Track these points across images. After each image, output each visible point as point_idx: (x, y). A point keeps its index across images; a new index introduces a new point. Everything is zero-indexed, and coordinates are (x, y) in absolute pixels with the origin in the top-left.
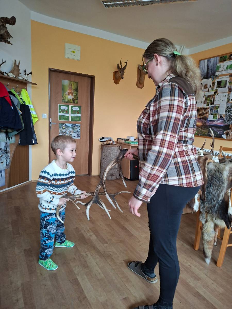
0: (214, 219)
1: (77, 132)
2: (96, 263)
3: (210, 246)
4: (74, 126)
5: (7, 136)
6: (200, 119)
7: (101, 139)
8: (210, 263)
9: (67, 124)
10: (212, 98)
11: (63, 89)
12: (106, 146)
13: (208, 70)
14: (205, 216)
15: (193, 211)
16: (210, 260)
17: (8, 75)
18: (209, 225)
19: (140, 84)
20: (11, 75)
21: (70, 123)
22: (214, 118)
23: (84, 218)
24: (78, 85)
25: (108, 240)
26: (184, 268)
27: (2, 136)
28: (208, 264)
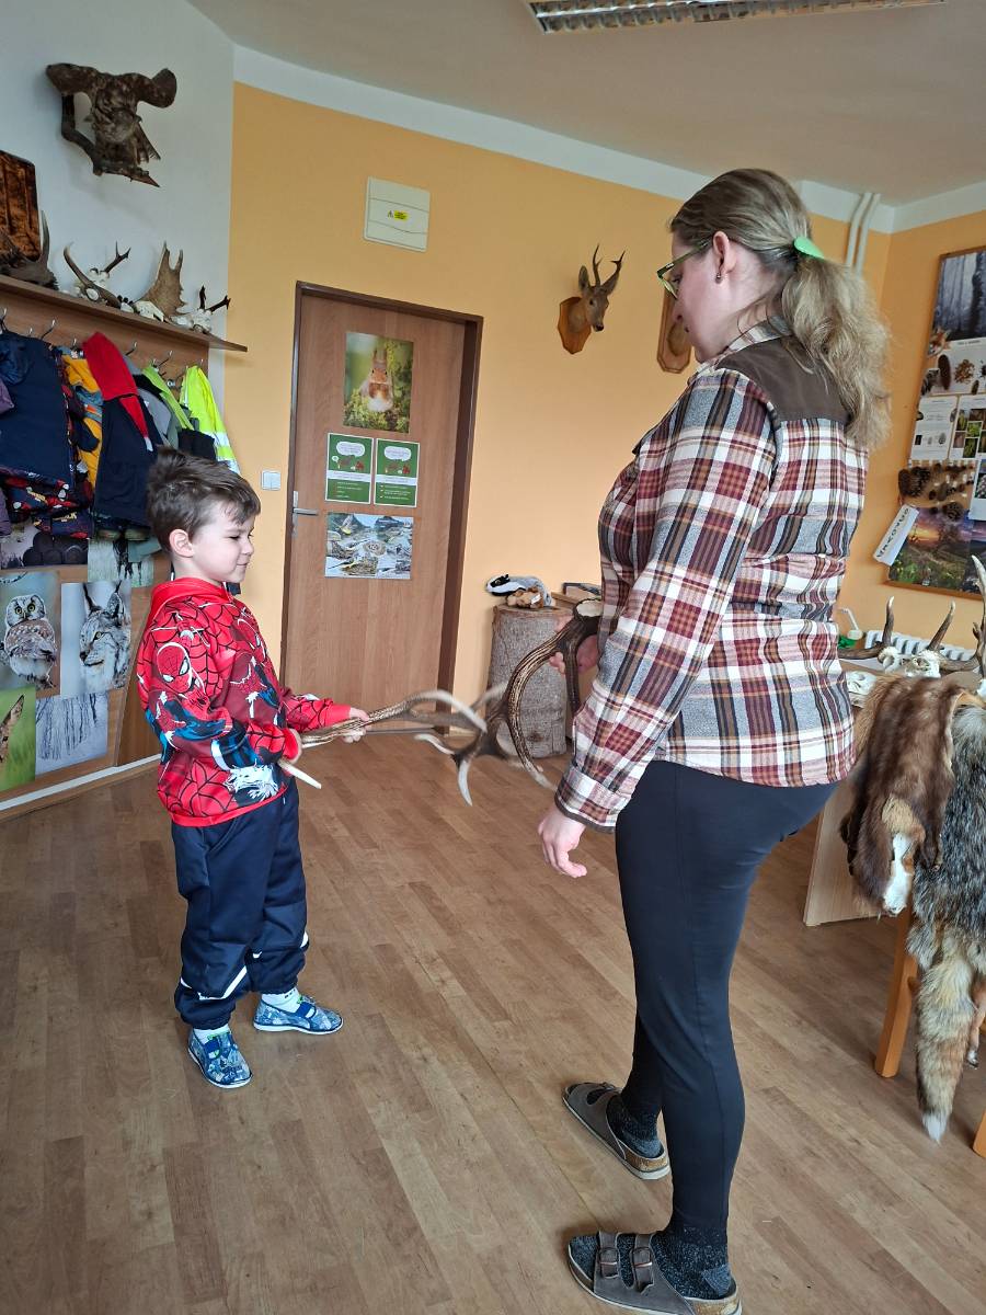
0: (973, 949)
1: (398, 550)
2: (462, 1095)
3: (949, 1066)
4: (387, 527)
5: (122, 555)
6: (934, 511)
7: (493, 584)
8: (944, 1138)
9: (362, 518)
11: (351, 372)
12: (517, 615)
13: (979, 300)
14: (931, 936)
15: (883, 910)
16: (944, 1123)
17: (135, 309)
18: (949, 973)
19: (675, 353)
20: (149, 311)
21: (370, 511)
23: (418, 907)
24: (411, 353)
25: (514, 1003)
26: (829, 1149)
27: (102, 556)
28: (938, 1140)
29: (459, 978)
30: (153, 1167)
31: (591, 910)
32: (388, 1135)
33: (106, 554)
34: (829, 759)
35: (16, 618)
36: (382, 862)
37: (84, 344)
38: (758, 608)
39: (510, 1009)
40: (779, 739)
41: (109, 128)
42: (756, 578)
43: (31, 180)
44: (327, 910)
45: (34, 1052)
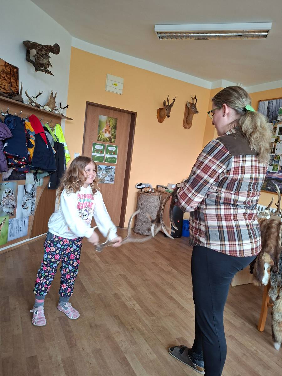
1: (111, 175)
2: (145, 340)
3: (281, 329)
4: (108, 169)
5: (35, 177)
7: (138, 186)
8: (280, 349)
9: (100, 166)
10: (272, 145)
11: (100, 127)
12: (145, 194)
13: (269, 113)
14: (276, 292)
15: (262, 284)
16: (280, 345)
17: (44, 108)
18: (281, 302)
19: (188, 124)
20: (47, 109)
21: (103, 164)
22: (273, 169)
23: (123, 282)
24: (117, 121)
25: (155, 311)
26: (249, 353)
27: (30, 177)
28: (278, 350)
29: (138, 303)
30: (59, 365)
31: (172, 282)
32: (126, 353)
33: (31, 177)
34: (252, 249)
35: (5, 195)
36: (110, 268)
37: (29, 117)
38: (231, 205)
39: (154, 313)
40: (237, 243)
41: (41, 59)
42: (230, 197)
43: (17, 72)
44: (97, 283)
45: (18, 329)
